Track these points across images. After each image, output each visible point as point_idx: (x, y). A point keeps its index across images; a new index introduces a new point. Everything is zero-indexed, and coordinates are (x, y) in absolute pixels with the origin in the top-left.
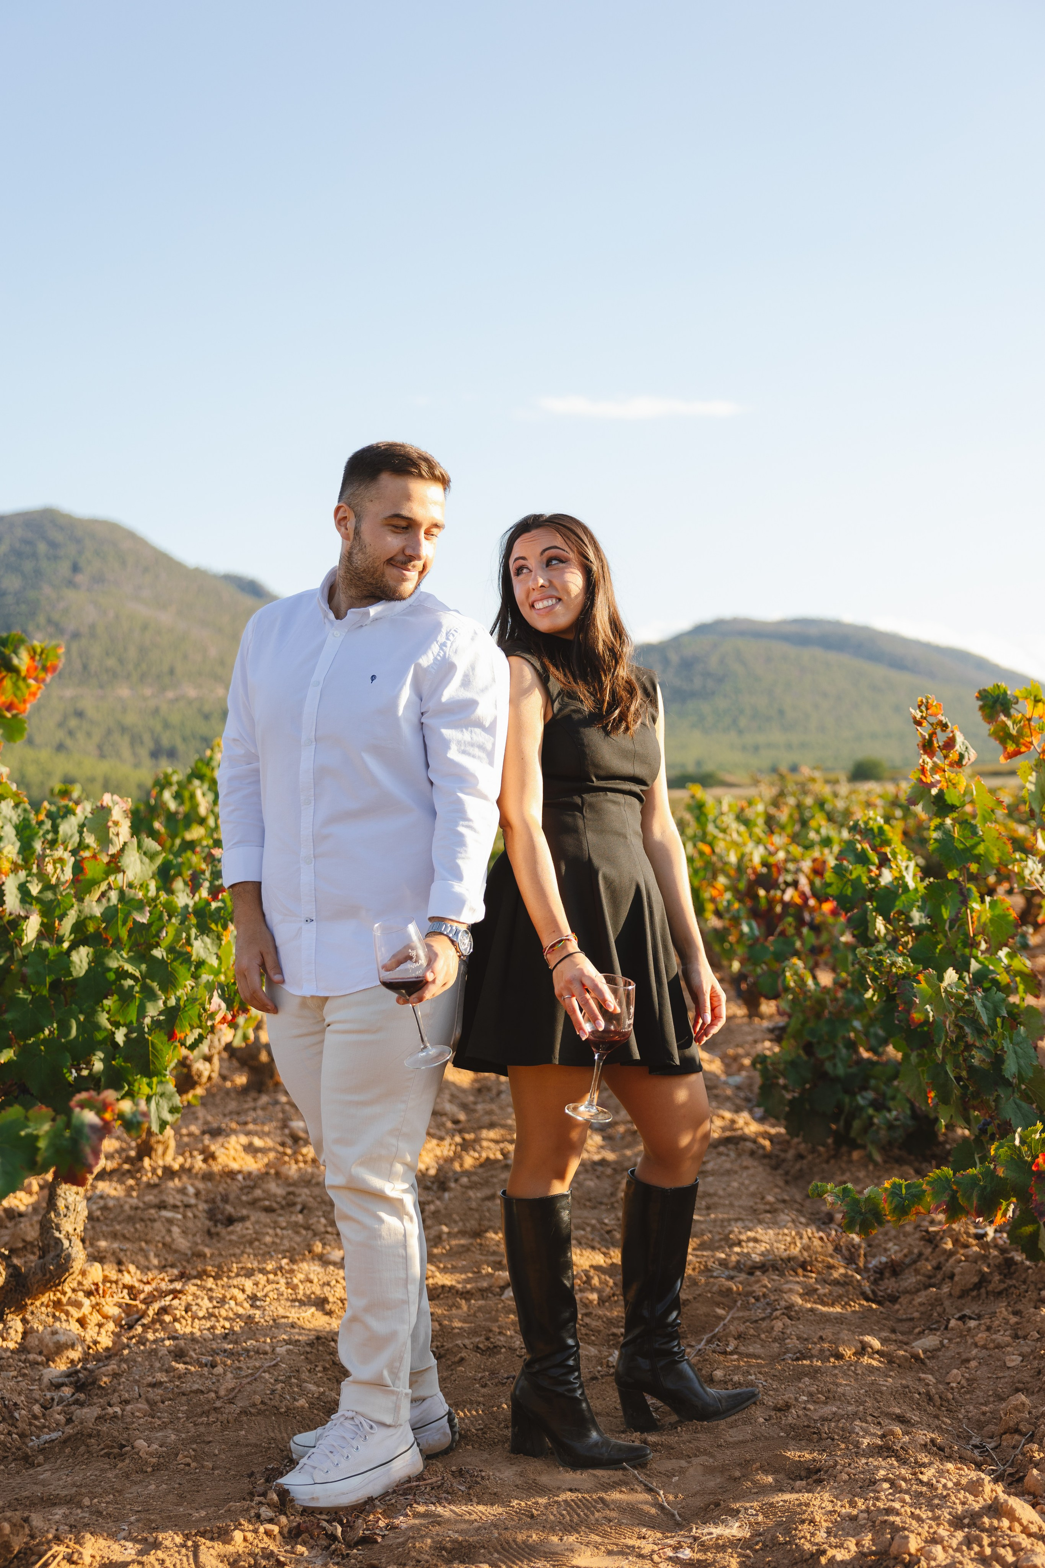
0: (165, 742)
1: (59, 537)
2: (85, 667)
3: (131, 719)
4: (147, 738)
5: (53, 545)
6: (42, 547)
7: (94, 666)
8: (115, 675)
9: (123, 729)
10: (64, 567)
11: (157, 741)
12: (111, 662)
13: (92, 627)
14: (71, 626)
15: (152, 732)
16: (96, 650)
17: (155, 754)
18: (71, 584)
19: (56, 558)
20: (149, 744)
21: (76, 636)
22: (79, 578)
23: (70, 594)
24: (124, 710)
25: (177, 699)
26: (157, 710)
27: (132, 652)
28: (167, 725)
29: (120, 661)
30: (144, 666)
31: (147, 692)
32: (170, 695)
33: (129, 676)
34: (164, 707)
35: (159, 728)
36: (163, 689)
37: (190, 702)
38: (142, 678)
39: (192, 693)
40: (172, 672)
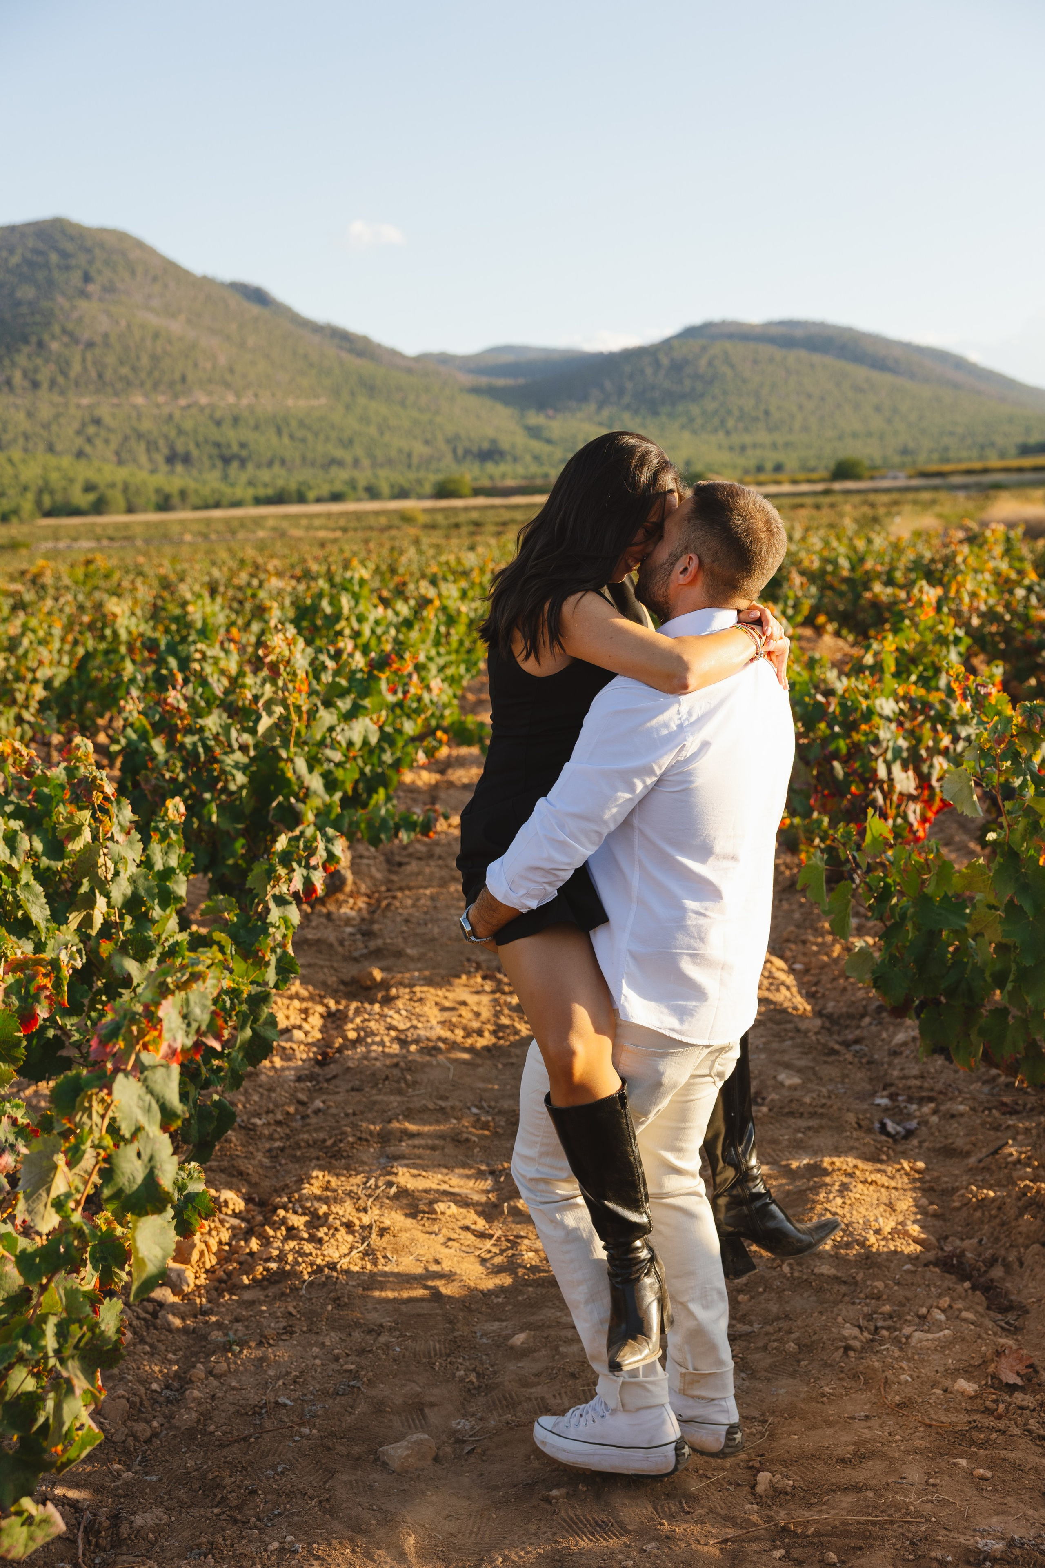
0: (180, 448)
1: (69, 247)
2: (100, 376)
3: (146, 425)
4: (161, 443)
5: (64, 255)
6: (54, 257)
7: (109, 374)
8: (129, 383)
9: (139, 436)
10: (76, 277)
11: (172, 448)
12: (125, 371)
13: (106, 336)
14: (86, 336)
15: (166, 437)
16: (111, 359)
17: (171, 459)
18: (83, 293)
19: (68, 268)
20: (165, 451)
21: (90, 345)
22: (91, 288)
23: (83, 304)
24: (140, 417)
25: (189, 406)
26: (170, 417)
27: (145, 361)
28: (180, 432)
29: (134, 369)
30: (156, 374)
31: (161, 399)
32: (183, 402)
33: (142, 384)
34: (177, 414)
35: (173, 434)
36: (176, 396)
37: (202, 409)
38: (156, 385)
39: (203, 400)
40: (183, 379)
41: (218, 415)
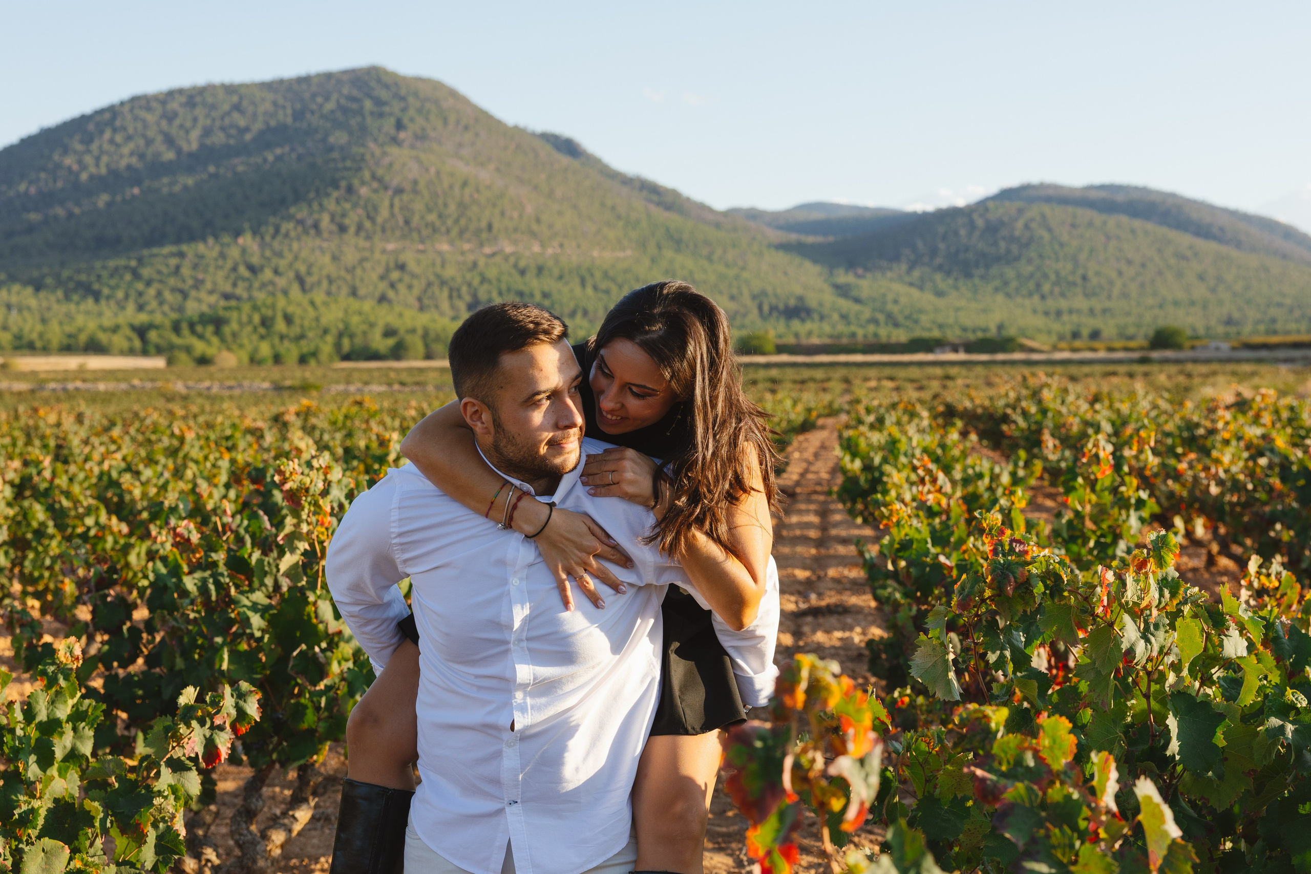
1: (384, 94)
2: (407, 222)
3: (450, 272)
5: (379, 102)
6: (368, 104)
7: (415, 220)
8: (435, 230)
9: (443, 283)
10: (389, 125)
12: (432, 217)
13: (415, 182)
14: (395, 182)
15: (469, 285)
16: (418, 206)
18: (395, 141)
19: (381, 115)
21: (399, 191)
22: (402, 135)
23: (394, 150)
24: (443, 265)
25: (494, 255)
26: (475, 265)
27: (452, 208)
28: (484, 280)
29: (440, 216)
30: (463, 222)
31: (466, 246)
32: (487, 250)
33: (448, 231)
34: (482, 262)
35: (476, 281)
36: (481, 245)
37: (506, 258)
38: (462, 233)
39: (509, 249)
40: (490, 227)
41: (522, 264)
